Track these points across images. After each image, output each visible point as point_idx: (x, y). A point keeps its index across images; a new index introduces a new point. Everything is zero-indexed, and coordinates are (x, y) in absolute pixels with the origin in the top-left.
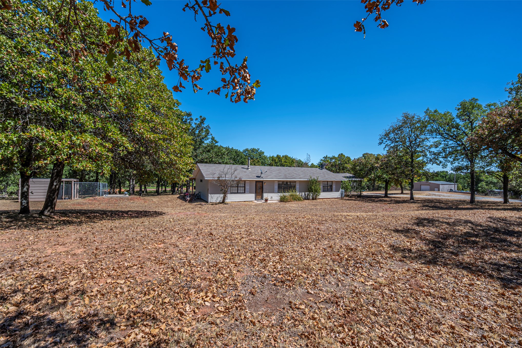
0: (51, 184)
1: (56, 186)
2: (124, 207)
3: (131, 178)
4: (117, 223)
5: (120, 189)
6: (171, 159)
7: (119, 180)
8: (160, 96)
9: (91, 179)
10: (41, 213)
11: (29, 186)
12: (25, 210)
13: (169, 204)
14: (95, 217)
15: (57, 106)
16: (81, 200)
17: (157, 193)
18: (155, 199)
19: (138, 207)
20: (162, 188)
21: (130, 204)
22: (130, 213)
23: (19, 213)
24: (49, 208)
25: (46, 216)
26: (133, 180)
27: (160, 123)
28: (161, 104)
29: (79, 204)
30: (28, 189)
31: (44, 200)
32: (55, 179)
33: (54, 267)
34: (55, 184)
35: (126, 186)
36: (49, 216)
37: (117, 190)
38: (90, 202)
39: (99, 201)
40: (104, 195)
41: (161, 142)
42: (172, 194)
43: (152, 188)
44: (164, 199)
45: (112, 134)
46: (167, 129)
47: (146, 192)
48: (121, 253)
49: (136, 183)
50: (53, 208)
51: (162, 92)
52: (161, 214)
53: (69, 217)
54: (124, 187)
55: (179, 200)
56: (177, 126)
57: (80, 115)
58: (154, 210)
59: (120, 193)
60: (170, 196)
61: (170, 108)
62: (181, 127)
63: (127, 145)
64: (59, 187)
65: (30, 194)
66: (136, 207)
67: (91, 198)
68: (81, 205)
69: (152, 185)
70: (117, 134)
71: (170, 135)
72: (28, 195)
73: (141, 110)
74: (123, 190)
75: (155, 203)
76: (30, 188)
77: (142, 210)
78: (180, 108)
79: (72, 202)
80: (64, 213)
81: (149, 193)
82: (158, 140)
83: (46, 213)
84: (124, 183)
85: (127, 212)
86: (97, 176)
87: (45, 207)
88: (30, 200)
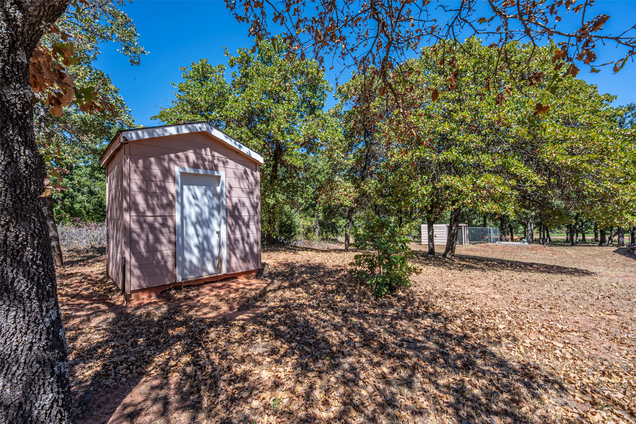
0: (450, 228)
1: (454, 230)
2: (524, 257)
3: (528, 222)
4: (525, 275)
5: (512, 236)
6: (606, 188)
7: (510, 226)
8: (575, 101)
9: (479, 224)
10: (444, 255)
11: (433, 230)
12: (432, 251)
13: (599, 260)
14: (493, 265)
15: (459, 152)
16: (471, 246)
17: (570, 243)
18: (570, 251)
19: (544, 259)
20: (577, 236)
21: (531, 255)
22: (535, 266)
23: (428, 254)
24: (450, 252)
25: (448, 258)
26: (531, 223)
27: (581, 138)
28: (577, 111)
29: (471, 250)
30: (433, 233)
31: (446, 244)
32: (454, 224)
33: (478, 306)
34: (454, 228)
35: (519, 231)
36: (450, 259)
37: (509, 237)
38: (482, 248)
39: (492, 248)
40: (497, 242)
41: (585, 165)
42: (600, 245)
43: (559, 235)
44: (586, 253)
45: (515, 169)
46: (594, 144)
47: (550, 240)
48: (547, 310)
49: (535, 228)
50: (453, 252)
51: (578, 93)
52: (586, 273)
53: (466, 262)
54: (517, 233)
55: (617, 255)
56: (612, 135)
57: (480, 156)
58: (573, 267)
59: (512, 240)
60: (597, 248)
61: (594, 112)
62: (621, 134)
63: (535, 179)
64: (457, 232)
65: (435, 238)
66: (542, 259)
67: (483, 245)
68: (473, 251)
69: (558, 231)
70: (521, 167)
71: (602, 152)
72: (433, 238)
73: (549, 130)
74: (515, 237)
75: (571, 257)
76: (434, 233)
77: (552, 264)
78: (615, 105)
79: (464, 248)
80: (462, 258)
81: (555, 242)
82: (580, 164)
83: (448, 255)
84: (517, 228)
85: (531, 265)
86: (485, 221)
87: (447, 251)
88: (435, 244)
